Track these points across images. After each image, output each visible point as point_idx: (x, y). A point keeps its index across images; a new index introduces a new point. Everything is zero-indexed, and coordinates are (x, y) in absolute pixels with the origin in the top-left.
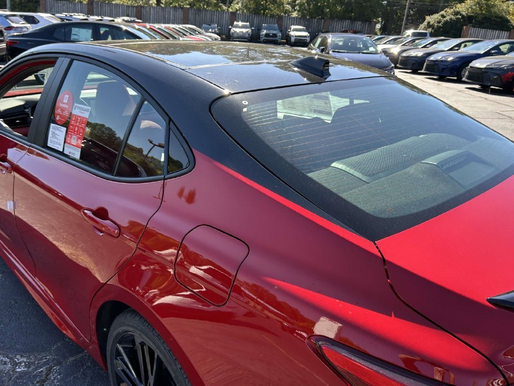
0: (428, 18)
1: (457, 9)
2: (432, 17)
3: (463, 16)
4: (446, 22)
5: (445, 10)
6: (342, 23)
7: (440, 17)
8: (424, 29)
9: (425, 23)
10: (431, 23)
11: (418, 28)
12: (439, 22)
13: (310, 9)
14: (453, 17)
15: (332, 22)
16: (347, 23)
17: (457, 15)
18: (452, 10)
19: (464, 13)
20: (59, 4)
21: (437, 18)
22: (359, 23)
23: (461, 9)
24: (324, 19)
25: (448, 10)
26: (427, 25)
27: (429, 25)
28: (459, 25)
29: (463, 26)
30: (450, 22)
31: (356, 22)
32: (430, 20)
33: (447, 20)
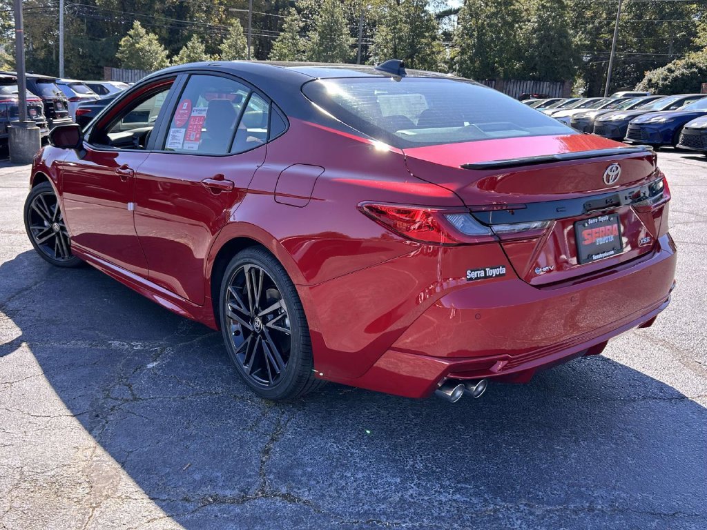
0: (648, 75)
1: (691, 60)
2: (654, 72)
3: (700, 70)
4: (676, 79)
5: (673, 62)
6: (522, 85)
7: (666, 72)
8: (642, 90)
9: (645, 81)
10: (654, 81)
11: (635, 88)
12: (665, 79)
13: (475, 67)
14: (685, 71)
15: (507, 84)
16: (529, 84)
17: (691, 69)
18: (683, 61)
19: (701, 65)
20: (130, 74)
21: (662, 73)
22: (546, 84)
23: (696, 60)
24: (495, 80)
25: (678, 62)
26: (648, 84)
27: (651, 84)
28: (695, 82)
29: (701, 83)
30: (682, 79)
31: (542, 83)
32: (651, 76)
33: (677, 76)
